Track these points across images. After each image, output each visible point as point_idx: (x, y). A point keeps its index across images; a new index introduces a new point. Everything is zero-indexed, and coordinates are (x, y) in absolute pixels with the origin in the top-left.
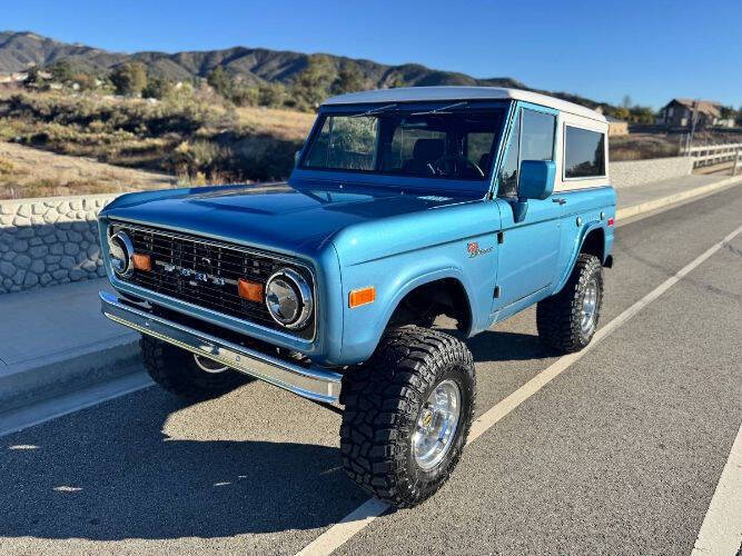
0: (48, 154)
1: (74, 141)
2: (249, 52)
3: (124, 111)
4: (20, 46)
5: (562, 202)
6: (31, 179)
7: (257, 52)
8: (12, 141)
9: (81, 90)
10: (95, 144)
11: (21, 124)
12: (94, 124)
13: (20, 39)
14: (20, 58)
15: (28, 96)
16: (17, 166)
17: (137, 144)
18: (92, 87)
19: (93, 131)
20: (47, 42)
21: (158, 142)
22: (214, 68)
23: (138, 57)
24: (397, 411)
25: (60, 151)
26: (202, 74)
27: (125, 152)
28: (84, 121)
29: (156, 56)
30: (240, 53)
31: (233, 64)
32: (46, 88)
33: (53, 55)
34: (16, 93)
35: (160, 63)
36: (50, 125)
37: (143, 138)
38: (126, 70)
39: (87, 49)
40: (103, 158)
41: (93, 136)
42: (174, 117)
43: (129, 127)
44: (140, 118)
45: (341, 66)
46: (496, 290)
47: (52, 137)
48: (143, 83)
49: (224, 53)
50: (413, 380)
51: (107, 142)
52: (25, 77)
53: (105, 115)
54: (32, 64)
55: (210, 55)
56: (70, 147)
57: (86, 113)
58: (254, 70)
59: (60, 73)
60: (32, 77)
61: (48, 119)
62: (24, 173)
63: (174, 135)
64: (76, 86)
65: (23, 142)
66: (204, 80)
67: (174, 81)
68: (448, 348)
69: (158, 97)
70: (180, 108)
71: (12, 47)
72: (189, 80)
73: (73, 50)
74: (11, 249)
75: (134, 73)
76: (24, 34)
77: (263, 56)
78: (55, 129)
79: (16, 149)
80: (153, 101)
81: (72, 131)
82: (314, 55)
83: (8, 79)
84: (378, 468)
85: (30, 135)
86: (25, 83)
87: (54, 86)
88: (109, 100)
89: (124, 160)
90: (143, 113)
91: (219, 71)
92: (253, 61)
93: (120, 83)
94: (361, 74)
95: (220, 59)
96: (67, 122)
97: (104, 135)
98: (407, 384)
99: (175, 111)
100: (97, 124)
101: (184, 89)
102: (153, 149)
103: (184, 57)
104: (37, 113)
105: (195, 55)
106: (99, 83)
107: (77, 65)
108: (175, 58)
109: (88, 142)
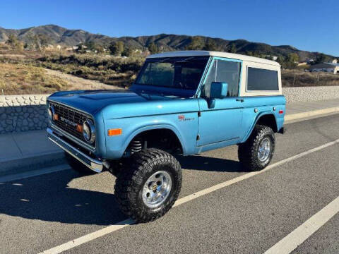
0: (82, 79)
1: (91, 73)
2: (168, 36)
3: (112, 61)
4: (76, 36)
5: (242, 101)
6: (73, 89)
7: (171, 35)
8: (69, 73)
9: (97, 53)
10: (99, 75)
11: (73, 66)
12: (100, 67)
13: (77, 32)
14: (77, 41)
15: (77, 55)
16: (69, 83)
17: (116, 75)
18: (102, 52)
19: (99, 69)
20: (87, 33)
21: (124, 75)
22: (151, 43)
23: (121, 39)
24: (131, 180)
25: (86, 78)
26: (146, 46)
27: (111, 78)
28: (96, 65)
29: (128, 38)
30: (163, 36)
31: (160, 41)
32: (85, 52)
33: (89, 39)
34: (72, 54)
35: (130, 42)
36: (83, 67)
37: (118, 73)
38: (115, 44)
39: (102, 36)
40: (102, 81)
41: (99, 72)
42: (132, 64)
43: (113, 68)
44: (118, 64)
45: (207, 42)
46: (198, 137)
47: (84, 72)
48: (122, 49)
49: (156, 36)
50: (141, 168)
51: (104, 74)
52: (77, 48)
53: (104, 63)
54: (81, 42)
55: (150, 38)
56: (90, 76)
57: (98, 62)
58: (168, 44)
59: (90, 46)
60: (80, 48)
61: (83, 64)
62: (71, 86)
63: (131, 72)
64: (96, 51)
65: (73, 74)
66: (147, 48)
67: (135, 49)
68: (162, 157)
69: (127, 56)
70: (134, 60)
71: (74, 36)
72: (141, 48)
73: (97, 37)
74: (38, 113)
75: (119, 46)
76: (79, 30)
77: (173, 37)
78: (85, 68)
79: (70, 77)
80: (125, 57)
81: (91, 70)
82: (194, 37)
83: (71, 49)
84: (123, 203)
85: (75, 71)
86: (77, 50)
87: (88, 51)
88: (108, 57)
89: (110, 82)
90: (120, 62)
91: (153, 45)
92: (168, 40)
93: (113, 50)
94: (215, 44)
95: (154, 39)
96: (90, 66)
97: (103, 71)
98: (138, 170)
99: (132, 61)
100: (101, 67)
101: (138, 52)
102: (122, 77)
103: (140, 39)
104: (79, 62)
105: (144, 38)
106: (105, 50)
107: (97, 43)
108: (136, 39)
109: (97, 74)
